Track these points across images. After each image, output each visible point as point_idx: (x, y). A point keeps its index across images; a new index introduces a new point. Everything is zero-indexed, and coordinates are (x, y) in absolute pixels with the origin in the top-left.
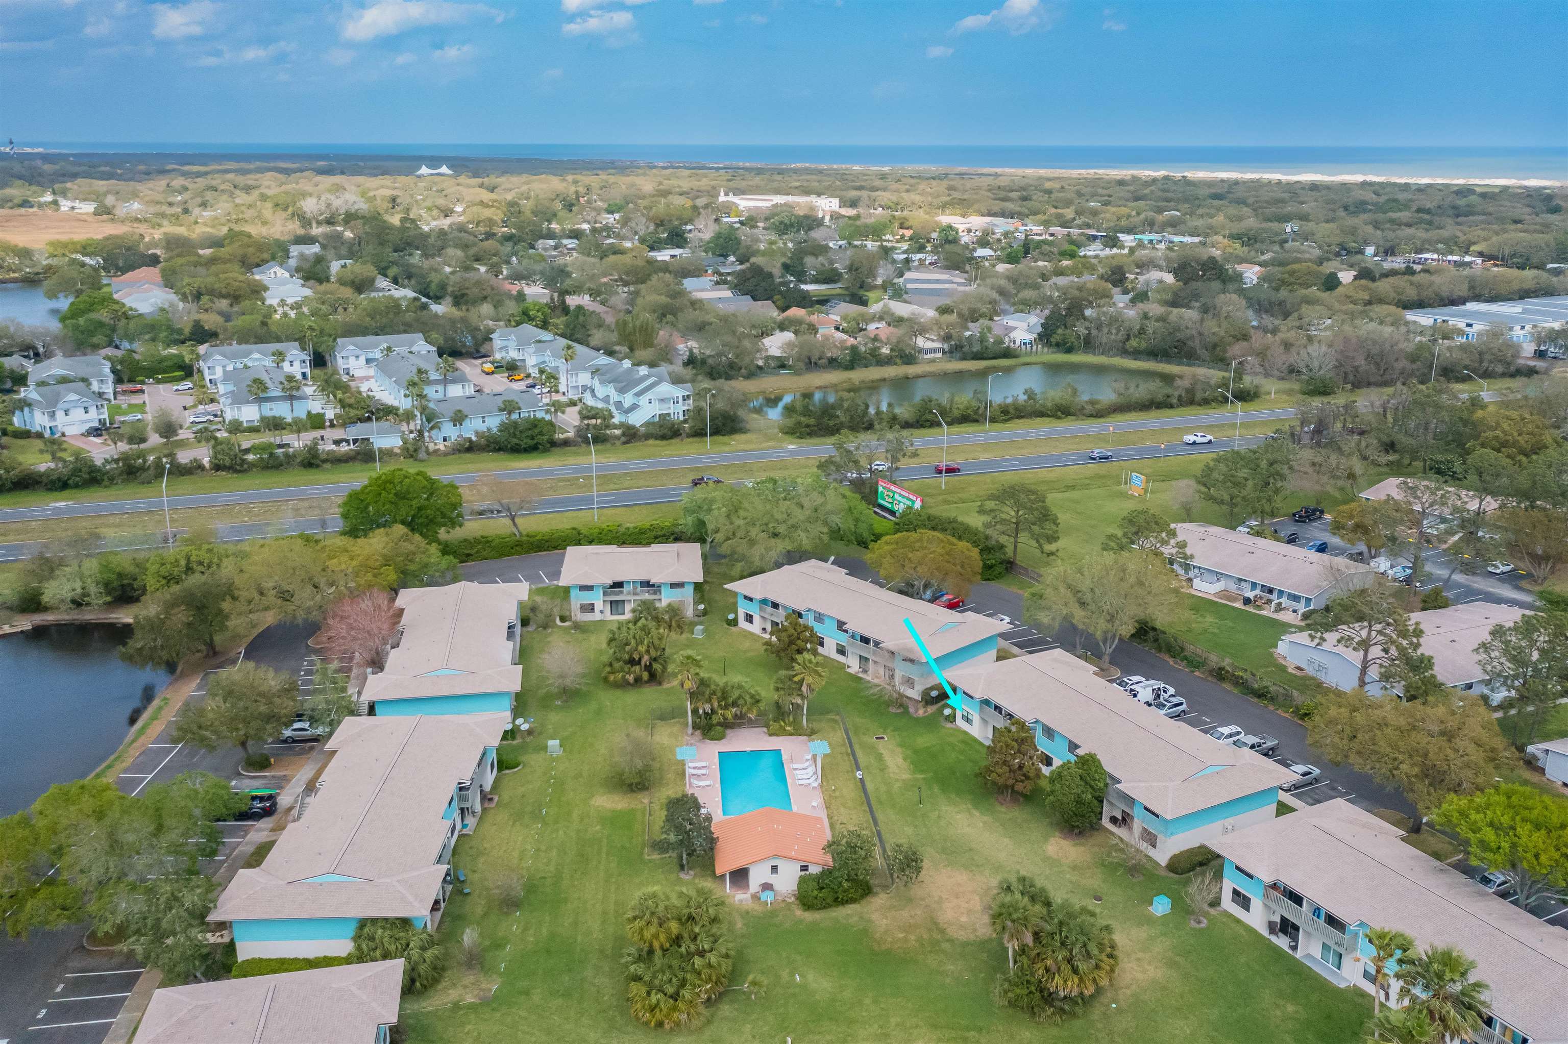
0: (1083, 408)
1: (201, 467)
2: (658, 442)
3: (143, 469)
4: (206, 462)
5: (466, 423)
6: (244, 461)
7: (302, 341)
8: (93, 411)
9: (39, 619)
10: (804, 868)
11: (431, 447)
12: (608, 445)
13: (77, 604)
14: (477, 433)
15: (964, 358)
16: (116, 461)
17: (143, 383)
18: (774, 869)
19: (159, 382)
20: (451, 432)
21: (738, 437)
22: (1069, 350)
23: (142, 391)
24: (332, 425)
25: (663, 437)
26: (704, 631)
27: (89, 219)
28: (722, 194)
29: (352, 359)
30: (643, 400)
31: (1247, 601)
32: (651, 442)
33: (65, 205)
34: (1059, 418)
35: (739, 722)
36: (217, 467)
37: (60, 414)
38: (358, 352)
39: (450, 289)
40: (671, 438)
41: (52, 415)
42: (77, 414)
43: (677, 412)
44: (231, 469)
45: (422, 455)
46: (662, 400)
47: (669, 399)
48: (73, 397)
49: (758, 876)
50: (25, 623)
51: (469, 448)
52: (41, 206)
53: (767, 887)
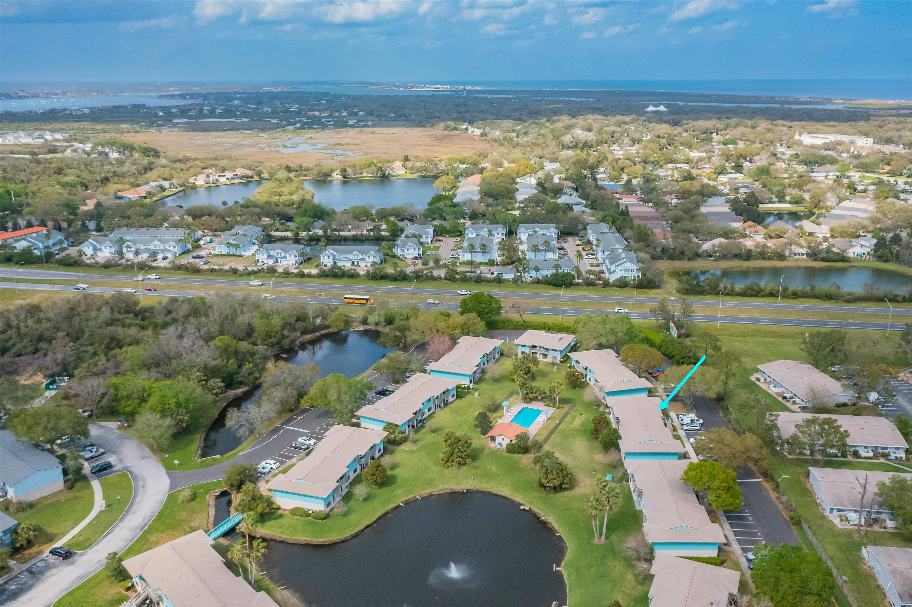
0: (843, 296)
1: (441, 278)
2: (618, 289)
3: (422, 276)
4: (443, 276)
5: (540, 271)
6: (455, 277)
7: (505, 224)
8: (417, 250)
9: (367, 327)
10: (511, 441)
11: (524, 279)
12: (595, 288)
13: (377, 324)
14: (543, 276)
15: (816, 260)
16: (413, 272)
17: (445, 237)
18: (503, 439)
19: (450, 236)
20: (533, 274)
21: (655, 291)
22: (886, 261)
23: (442, 241)
24: (497, 265)
25: (620, 287)
26: (557, 369)
27: (477, 139)
28: (797, 134)
29: (522, 234)
30: (618, 269)
31: (784, 398)
32: (614, 288)
33: (471, 129)
34: (824, 300)
35: (535, 399)
36: (446, 279)
37: (406, 250)
38: (526, 231)
39: (590, 198)
40: (624, 287)
41: (403, 251)
42: (412, 251)
43: (630, 276)
44: (450, 280)
45: (519, 283)
46: (625, 270)
47: (629, 270)
48: (411, 244)
49: (498, 439)
50: (362, 328)
51: (538, 282)
52: (461, 130)
53: (500, 444)
